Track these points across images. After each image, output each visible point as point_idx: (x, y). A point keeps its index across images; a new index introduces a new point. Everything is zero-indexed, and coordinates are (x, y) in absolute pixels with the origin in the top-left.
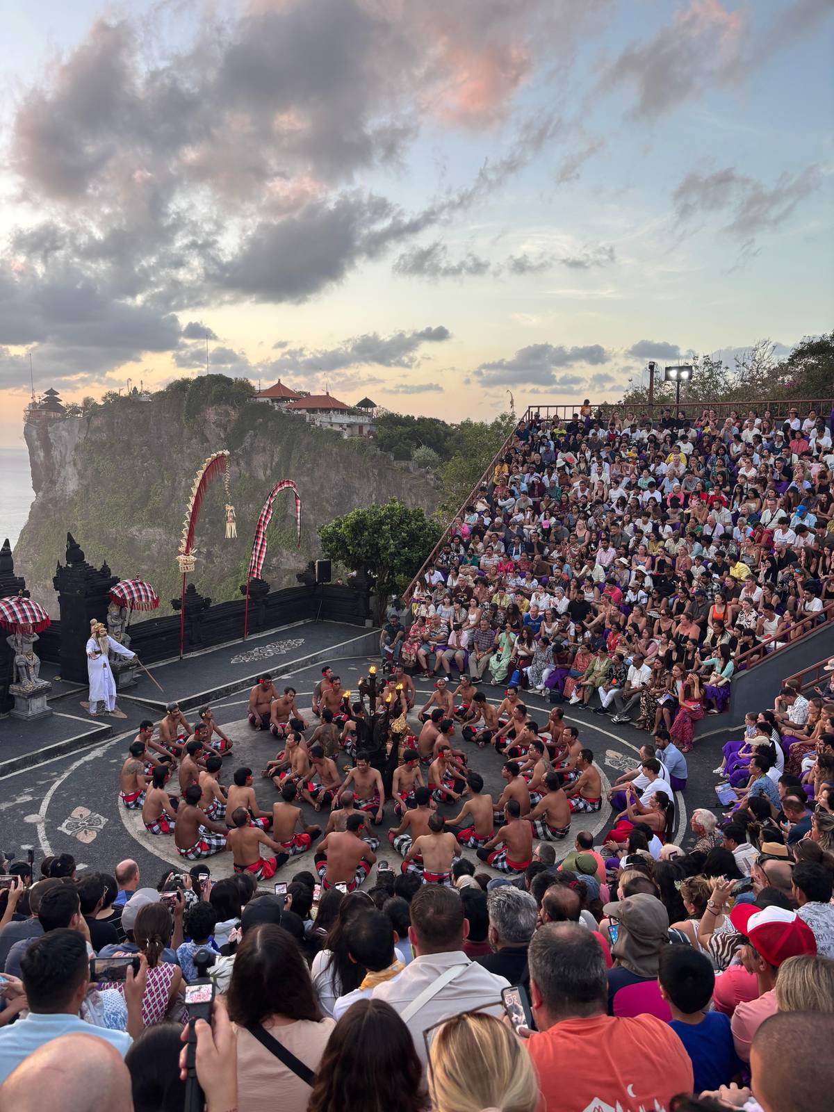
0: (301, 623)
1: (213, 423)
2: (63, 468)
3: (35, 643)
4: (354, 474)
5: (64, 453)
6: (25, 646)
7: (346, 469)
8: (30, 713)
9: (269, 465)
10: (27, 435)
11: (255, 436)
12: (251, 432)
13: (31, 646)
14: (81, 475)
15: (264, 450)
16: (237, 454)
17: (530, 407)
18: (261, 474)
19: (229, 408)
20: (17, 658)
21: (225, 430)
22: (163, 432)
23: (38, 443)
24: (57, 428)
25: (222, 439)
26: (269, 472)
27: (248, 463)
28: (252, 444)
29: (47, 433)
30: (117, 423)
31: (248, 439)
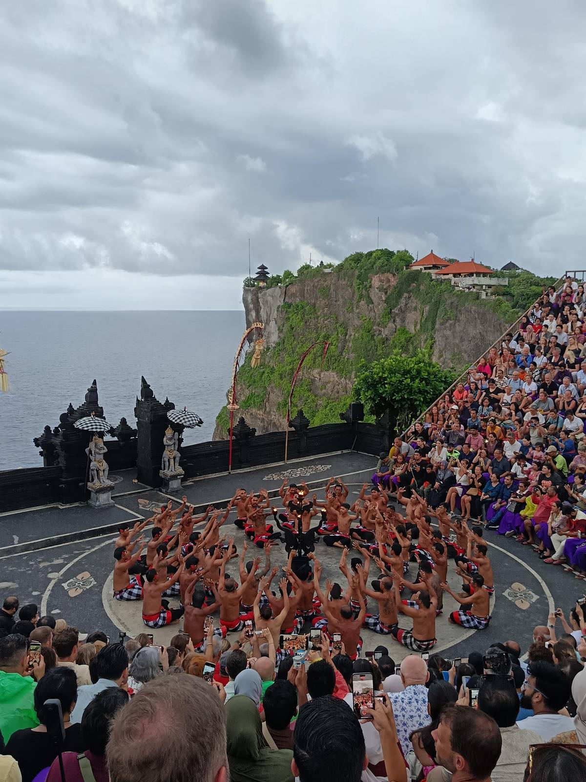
0: (339, 452)
1: (377, 288)
2: (269, 325)
3: (104, 454)
4: (489, 329)
5: (269, 313)
6: (97, 456)
7: (482, 324)
8: (98, 503)
9: (419, 321)
10: (245, 300)
11: (409, 297)
12: (406, 295)
13: (102, 457)
14: (280, 331)
15: (415, 309)
16: (394, 312)
17: (567, 272)
18: (412, 329)
19: (390, 276)
20: (92, 464)
21: (386, 293)
22: (340, 296)
23: (251, 306)
24: (265, 294)
25: (383, 300)
26: (418, 327)
27: (403, 320)
28: (406, 304)
29: (258, 298)
30: (307, 290)
31: (403, 301)
